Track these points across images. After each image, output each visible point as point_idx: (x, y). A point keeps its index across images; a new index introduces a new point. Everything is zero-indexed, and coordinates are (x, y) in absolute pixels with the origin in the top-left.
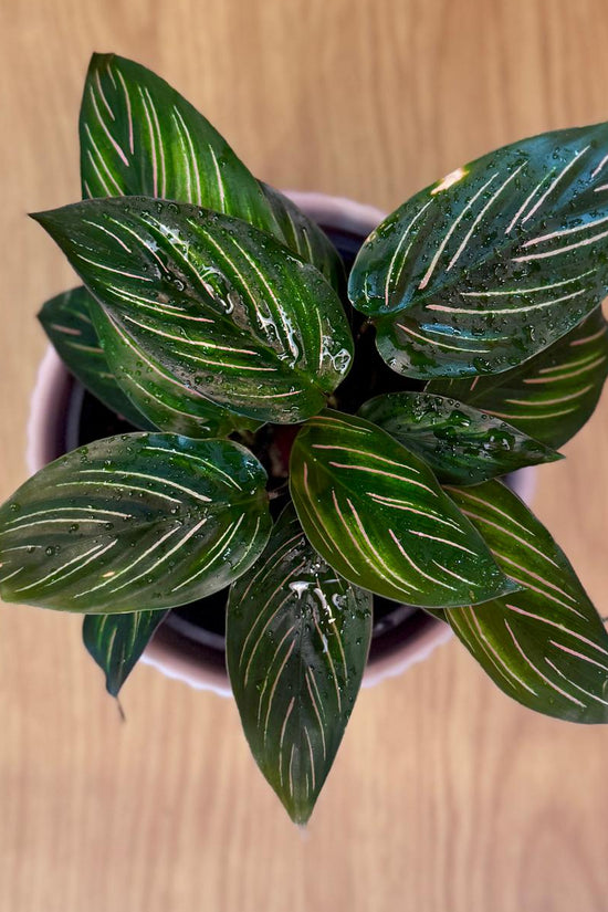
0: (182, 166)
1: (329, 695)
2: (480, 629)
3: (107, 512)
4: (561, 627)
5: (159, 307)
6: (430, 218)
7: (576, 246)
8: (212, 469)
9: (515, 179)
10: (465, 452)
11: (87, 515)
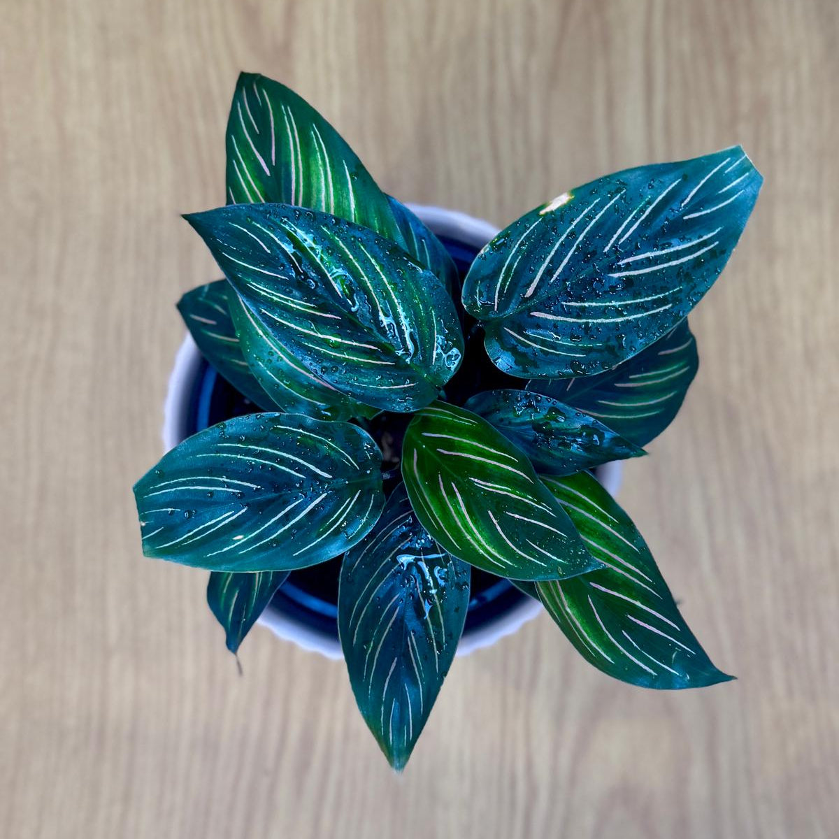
0: (318, 178)
1: (427, 658)
2: (566, 603)
3: (239, 482)
4: (638, 604)
5: (293, 302)
6: (538, 235)
7: (666, 265)
8: (334, 449)
9: (614, 205)
10: (559, 445)
11: (223, 484)
